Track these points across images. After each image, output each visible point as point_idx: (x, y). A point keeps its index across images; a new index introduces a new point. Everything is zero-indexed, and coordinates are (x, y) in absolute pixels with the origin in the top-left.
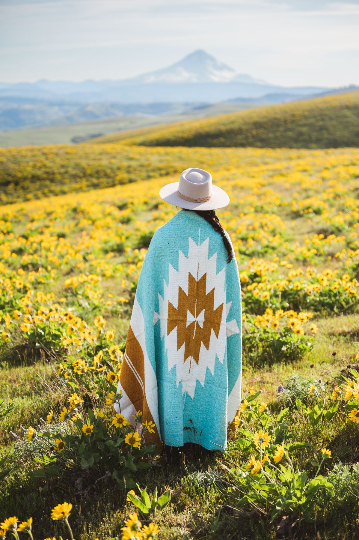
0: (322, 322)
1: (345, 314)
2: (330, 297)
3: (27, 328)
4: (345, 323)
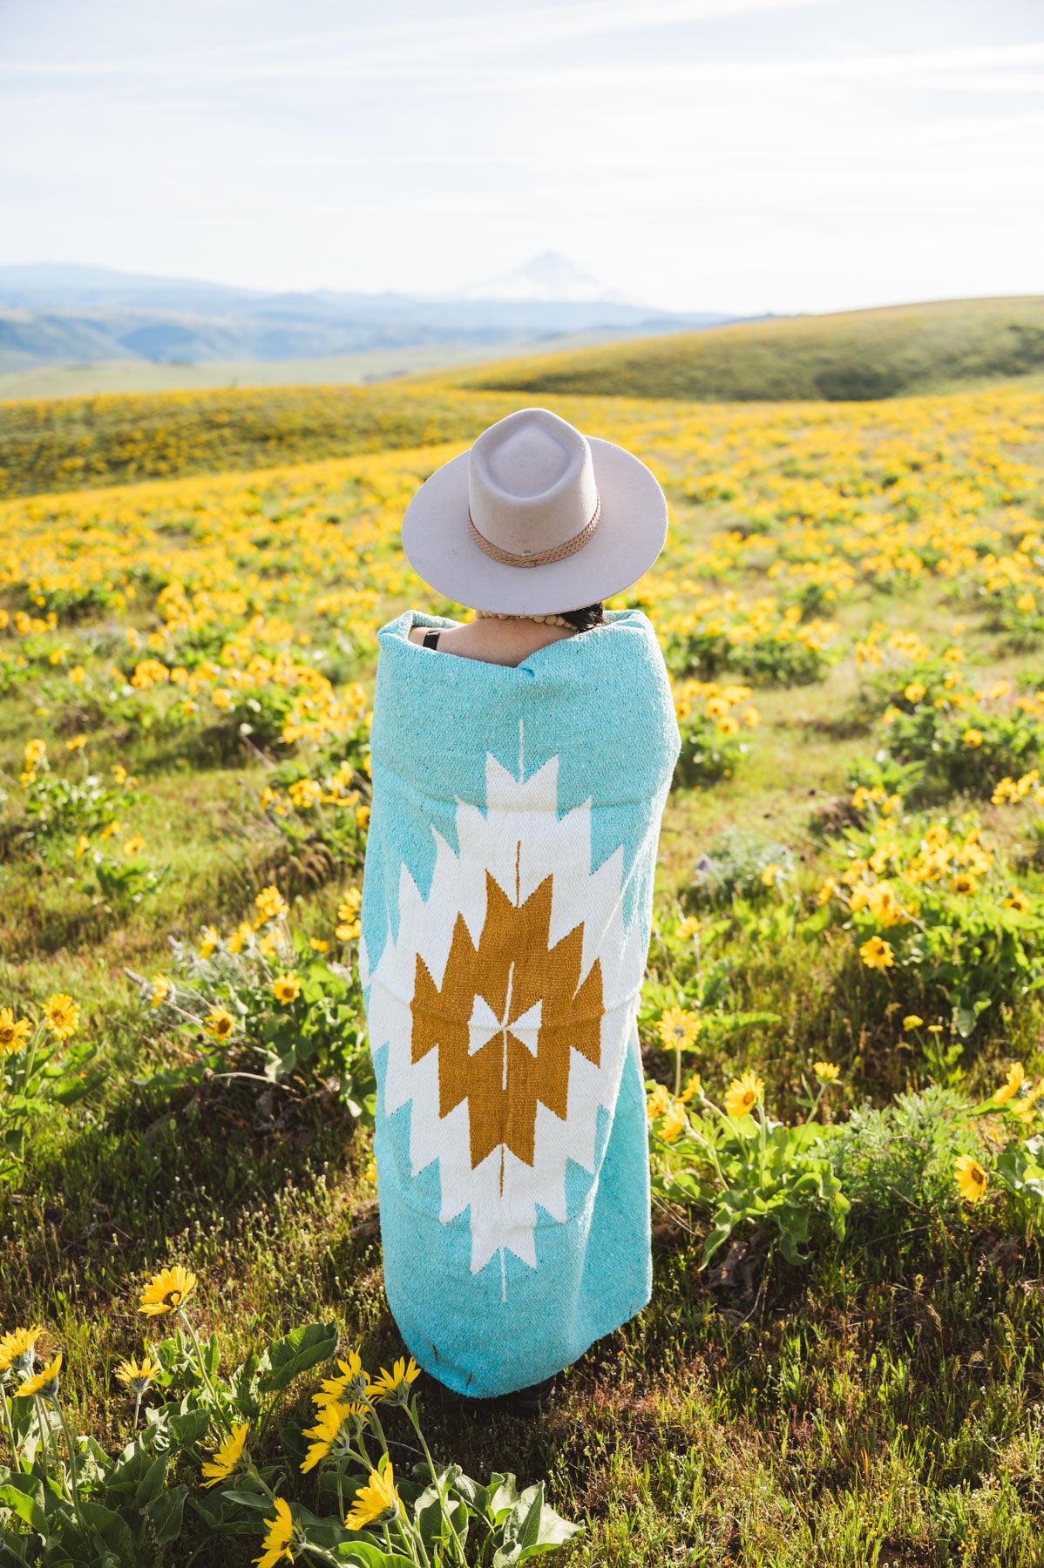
1: (800, 684)
2: (771, 652)
3: (228, 700)
4: (802, 703)
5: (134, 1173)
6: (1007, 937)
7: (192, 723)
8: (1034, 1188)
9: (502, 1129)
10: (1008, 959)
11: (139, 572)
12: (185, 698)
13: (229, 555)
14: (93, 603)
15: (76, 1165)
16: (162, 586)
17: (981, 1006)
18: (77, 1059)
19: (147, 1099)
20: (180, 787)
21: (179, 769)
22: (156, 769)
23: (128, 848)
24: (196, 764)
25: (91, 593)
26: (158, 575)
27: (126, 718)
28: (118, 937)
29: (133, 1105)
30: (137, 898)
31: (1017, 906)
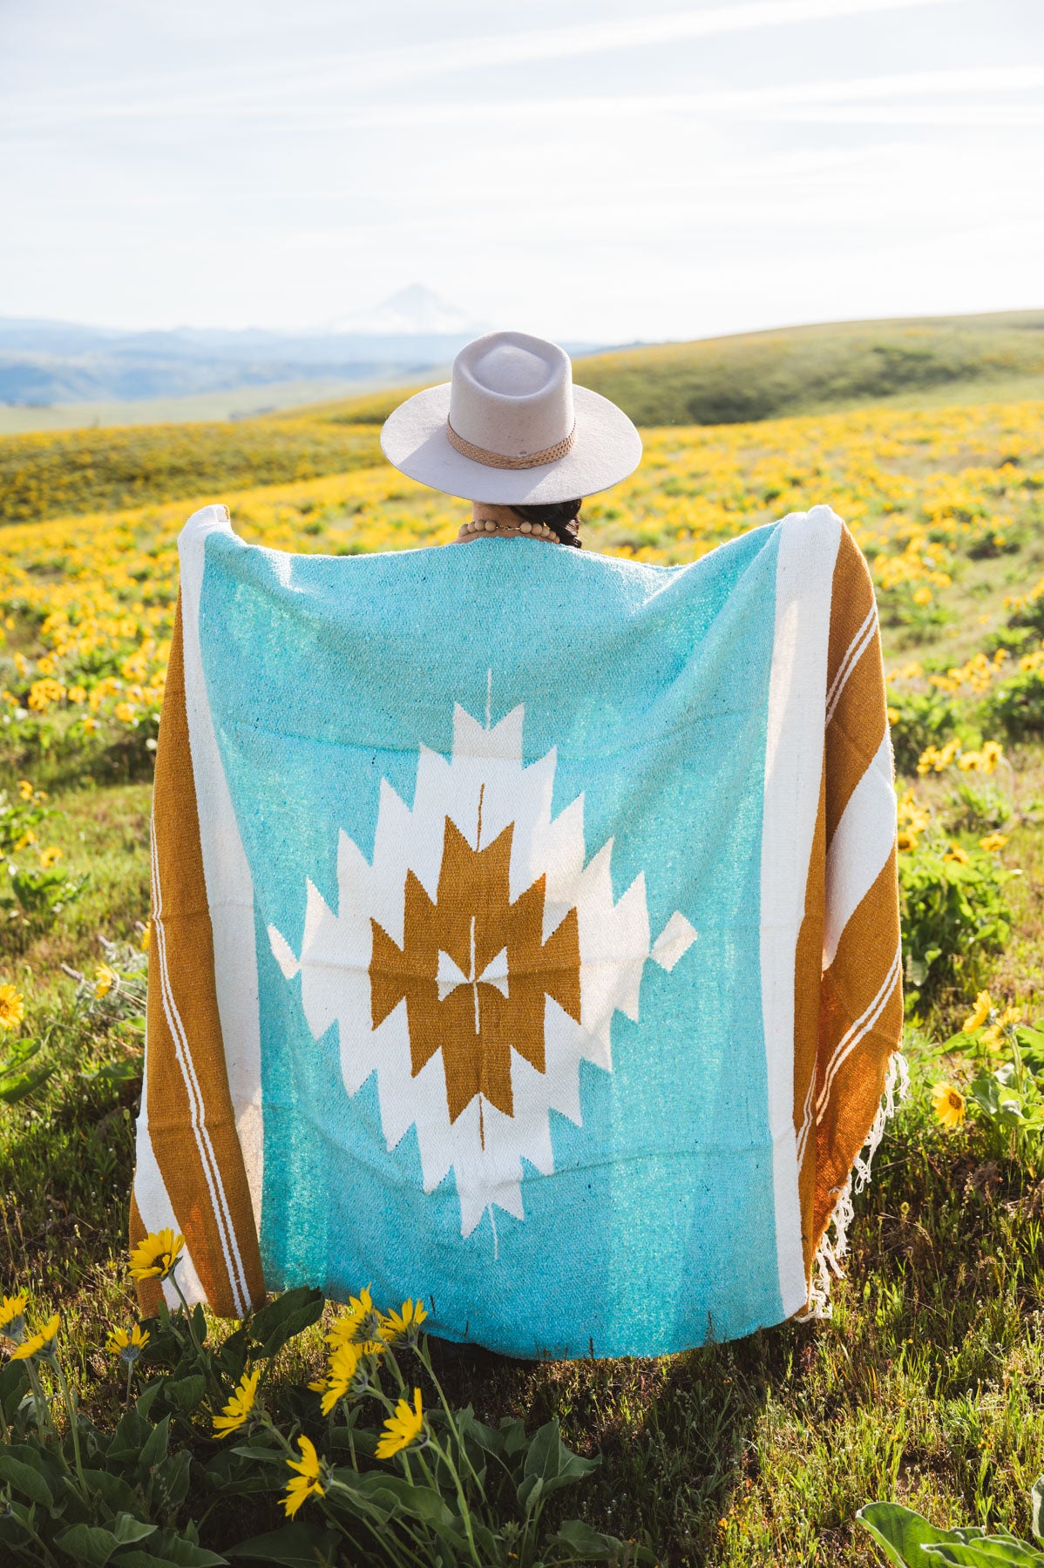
3: (129, 713)
5: (88, 1168)
6: (952, 889)
7: (93, 743)
8: (1011, 1109)
9: (478, 1077)
10: (953, 911)
11: (16, 605)
12: (84, 717)
13: (108, 589)
15: (25, 1163)
16: (42, 619)
17: (933, 954)
18: (20, 1054)
19: (96, 1094)
20: (88, 804)
21: (83, 786)
22: (60, 788)
23: (44, 857)
24: (102, 779)
26: (37, 607)
27: (22, 739)
28: (40, 948)
29: (80, 1102)
30: (57, 909)
31: (957, 859)
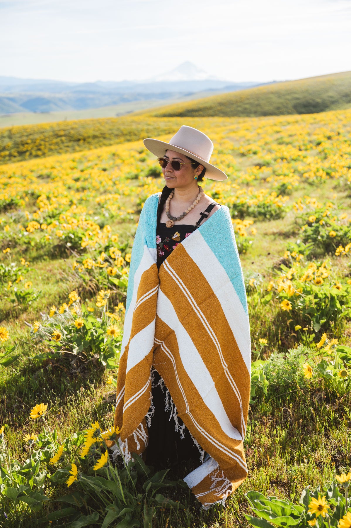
0: (259, 225)
1: (274, 219)
2: (264, 208)
3: (61, 234)
4: (274, 226)
5: (30, 388)
7: (50, 244)
8: (330, 373)
10: (333, 305)
11: (30, 192)
12: (46, 235)
13: (64, 185)
14: (13, 204)
15: (10, 386)
16: (38, 196)
17: (323, 321)
18: (9, 351)
19: (34, 364)
20: (45, 266)
21: (44, 260)
22: (37, 261)
23: (26, 286)
24: (50, 257)
25: (12, 200)
26: (37, 192)
27: (25, 243)
28: (24, 316)
29: (29, 367)
30: (30, 303)
31: (338, 288)
